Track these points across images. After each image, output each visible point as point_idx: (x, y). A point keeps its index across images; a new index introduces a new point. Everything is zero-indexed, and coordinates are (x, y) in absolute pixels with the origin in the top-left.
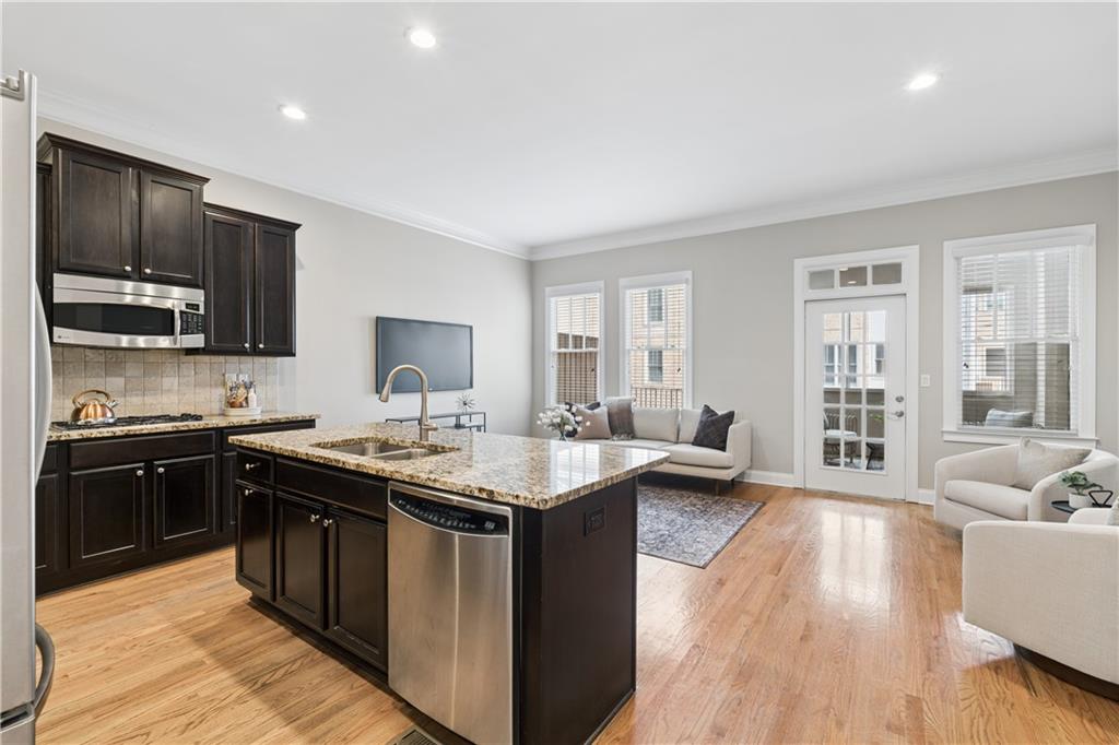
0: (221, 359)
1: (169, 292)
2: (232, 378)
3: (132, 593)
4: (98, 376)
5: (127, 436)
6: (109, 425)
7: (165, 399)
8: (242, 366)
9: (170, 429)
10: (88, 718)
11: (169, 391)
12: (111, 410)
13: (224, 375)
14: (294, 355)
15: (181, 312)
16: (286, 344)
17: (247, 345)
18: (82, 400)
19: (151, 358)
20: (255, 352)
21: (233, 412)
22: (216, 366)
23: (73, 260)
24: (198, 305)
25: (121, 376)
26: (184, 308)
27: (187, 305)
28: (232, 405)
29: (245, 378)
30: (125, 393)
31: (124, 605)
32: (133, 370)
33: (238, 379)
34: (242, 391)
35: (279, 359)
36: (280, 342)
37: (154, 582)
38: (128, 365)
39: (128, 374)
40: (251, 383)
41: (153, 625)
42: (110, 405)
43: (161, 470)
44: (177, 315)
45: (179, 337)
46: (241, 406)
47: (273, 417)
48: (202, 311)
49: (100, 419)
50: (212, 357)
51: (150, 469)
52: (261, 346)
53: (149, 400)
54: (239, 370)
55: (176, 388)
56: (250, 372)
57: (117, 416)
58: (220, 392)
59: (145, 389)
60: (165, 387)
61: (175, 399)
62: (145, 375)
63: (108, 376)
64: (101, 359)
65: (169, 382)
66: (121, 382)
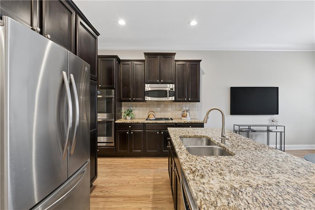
0: (181, 103)
1: (166, 86)
2: (184, 109)
3: (154, 164)
5: (155, 123)
6: (153, 120)
8: (187, 105)
9: (164, 122)
10: (122, 199)
11: (169, 112)
12: (154, 116)
13: (182, 108)
14: (200, 102)
15: (169, 91)
16: (197, 98)
17: (186, 99)
18: (149, 113)
19: (166, 103)
20: (188, 101)
21: (183, 118)
22: (180, 105)
23: (149, 81)
24: (173, 89)
25: (159, 107)
26: (170, 90)
28: (183, 116)
29: (187, 108)
30: (160, 112)
31: (150, 167)
32: (162, 106)
33: (186, 109)
34: (186, 112)
35: (197, 103)
36: (196, 98)
37: (159, 162)
38: (161, 105)
40: (188, 110)
41: (150, 176)
42: (154, 115)
43: (162, 133)
44: (168, 92)
45: (169, 98)
46: (185, 117)
48: (174, 90)
49: (152, 118)
50: (179, 103)
51: (160, 132)
52: (190, 99)
56: (189, 107)
57: (156, 117)
58: (181, 112)
59: (165, 111)
60: (169, 111)
61: (171, 113)
62: (165, 107)
63: (157, 107)
64: (156, 103)
65: (170, 109)
66: (159, 109)
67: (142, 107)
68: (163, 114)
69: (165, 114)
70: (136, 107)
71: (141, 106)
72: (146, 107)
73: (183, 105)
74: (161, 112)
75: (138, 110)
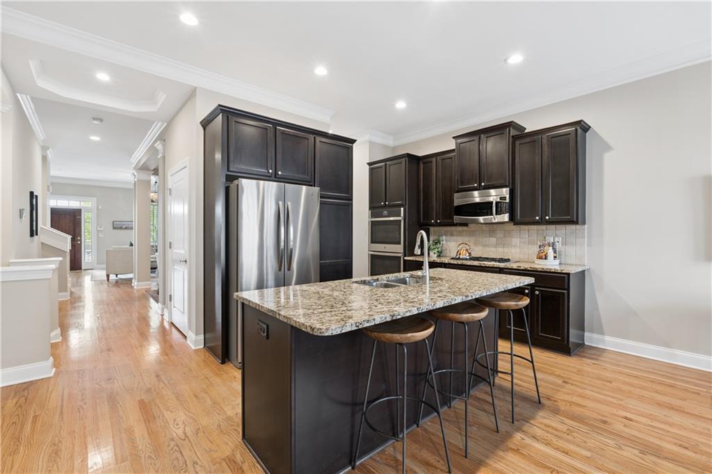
0: (544, 227)
1: (489, 193)
2: (550, 239)
4: (486, 237)
7: (513, 250)
8: (557, 232)
11: (515, 246)
12: (470, 253)
13: (545, 238)
15: (497, 202)
16: (569, 215)
17: (537, 218)
19: (507, 228)
20: (542, 222)
22: (540, 232)
23: (460, 186)
24: (505, 197)
25: (495, 237)
26: (499, 200)
27: (501, 198)
29: (559, 240)
32: (499, 234)
33: (554, 240)
36: (564, 214)
38: (498, 231)
39: (498, 236)
42: (470, 250)
44: (494, 204)
45: (495, 216)
46: (542, 258)
47: (533, 266)
48: (508, 201)
50: (538, 226)
53: (506, 250)
54: (556, 234)
55: (518, 244)
56: (564, 236)
58: (536, 249)
59: (504, 244)
60: (514, 243)
61: (518, 250)
62: (505, 236)
63: (490, 237)
64: (487, 229)
65: (516, 240)
66: (494, 240)
67: (460, 236)
68: (500, 250)
69: (506, 251)
70: (451, 235)
71: (460, 234)
72: (469, 236)
73: (547, 231)
74: (496, 247)
75: (453, 241)
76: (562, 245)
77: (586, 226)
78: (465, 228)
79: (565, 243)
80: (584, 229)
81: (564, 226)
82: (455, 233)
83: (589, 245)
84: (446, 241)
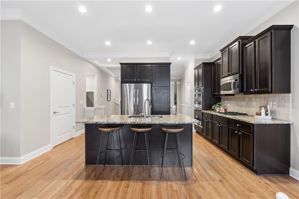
2: (270, 103)
4: (241, 101)
13: (268, 102)
16: (267, 88)
17: (252, 90)
25: (245, 101)
27: (235, 80)
44: (232, 84)
45: (233, 90)
48: (238, 81)
53: (250, 109)
54: (273, 100)
55: (255, 106)
56: (278, 101)
60: (253, 105)
62: (249, 101)
66: (244, 103)
73: (269, 98)
74: (245, 107)
76: (277, 107)
77: (291, 94)
78: (233, 97)
79: (278, 106)
80: (290, 96)
81: (278, 94)
82: (230, 99)
83: (293, 107)
84: (227, 104)
